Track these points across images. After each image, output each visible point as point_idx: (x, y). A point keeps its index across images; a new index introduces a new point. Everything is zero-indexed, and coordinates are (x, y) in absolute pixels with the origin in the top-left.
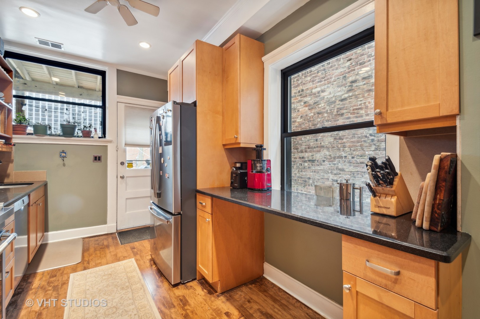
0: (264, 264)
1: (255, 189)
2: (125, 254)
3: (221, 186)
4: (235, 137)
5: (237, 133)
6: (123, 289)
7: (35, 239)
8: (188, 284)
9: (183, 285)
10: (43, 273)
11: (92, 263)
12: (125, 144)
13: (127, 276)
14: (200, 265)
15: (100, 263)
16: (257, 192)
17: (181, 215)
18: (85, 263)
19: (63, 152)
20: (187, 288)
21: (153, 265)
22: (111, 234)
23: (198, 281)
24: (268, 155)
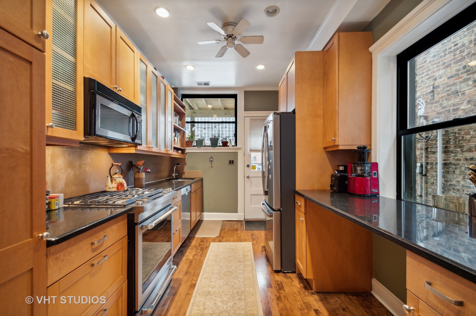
0: (373, 280)
1: (355, 194)
2: (247, 238)
3: (322, 189)
4: (332, 139)
5: (335, 135)
6: (239, 261)
7: (195, 216)
8: (288, 275)
9: (283, 274)
10: (198, 238)
11: (225, 239)
12: (250, 150)
13: (244, 254)
14: (298, 260)
15: (229, 240)
16: (358, 197)
17: (281, 211)
18: (221, 238)
19: (211, 158)
20: (286, 277)
21: (264, 251)
22: (241, 221)
23: (297, 274)
24: (376, 157)
